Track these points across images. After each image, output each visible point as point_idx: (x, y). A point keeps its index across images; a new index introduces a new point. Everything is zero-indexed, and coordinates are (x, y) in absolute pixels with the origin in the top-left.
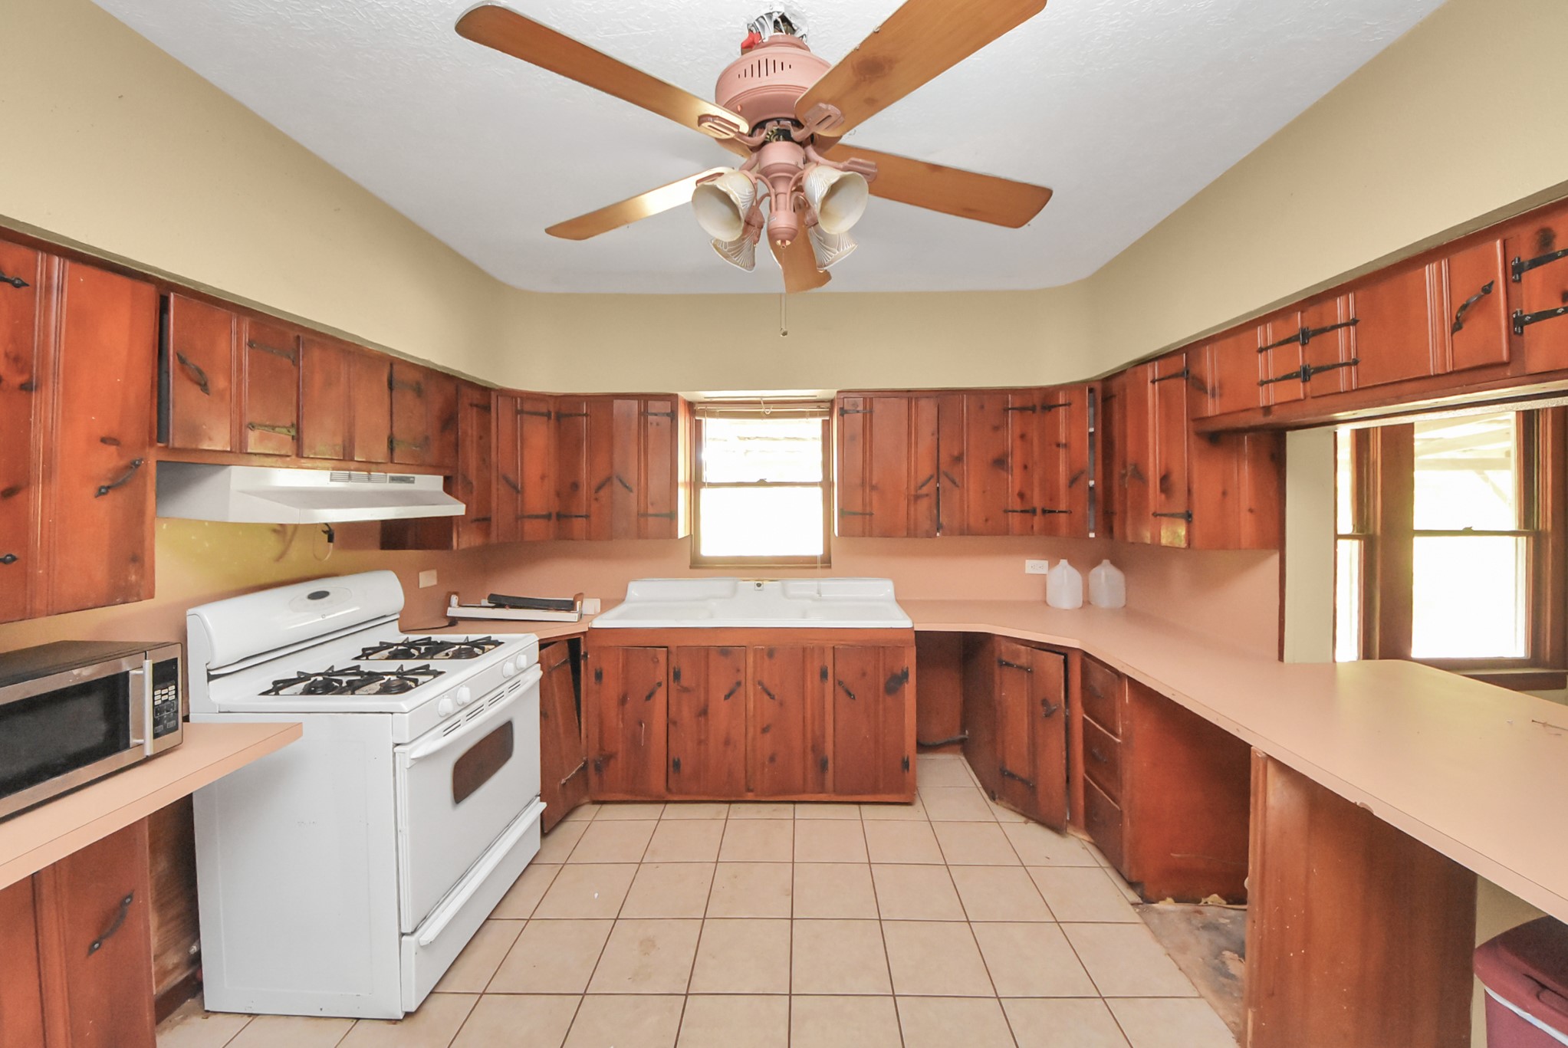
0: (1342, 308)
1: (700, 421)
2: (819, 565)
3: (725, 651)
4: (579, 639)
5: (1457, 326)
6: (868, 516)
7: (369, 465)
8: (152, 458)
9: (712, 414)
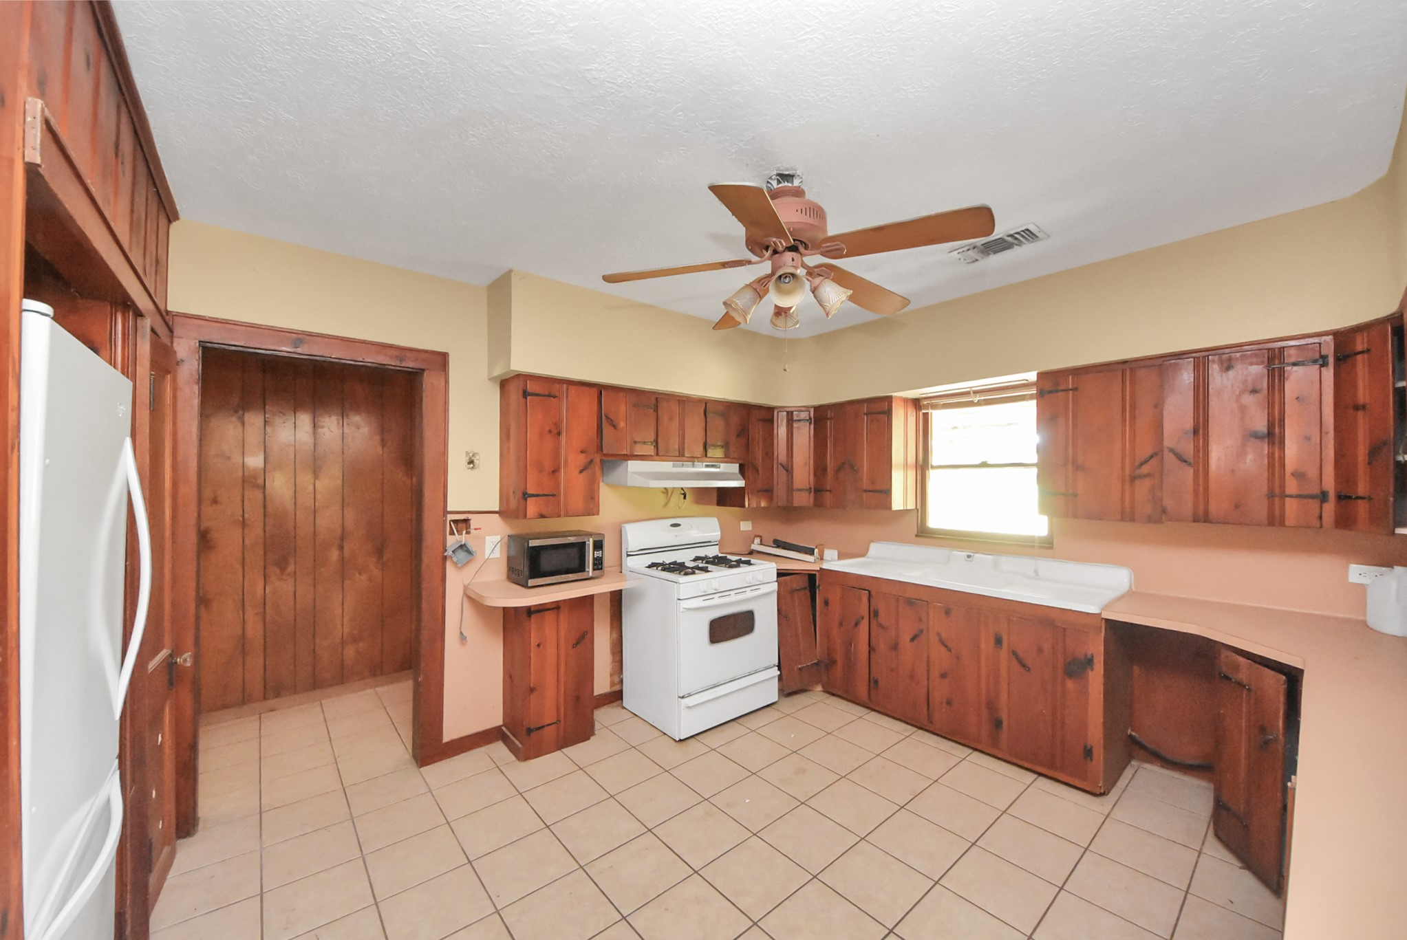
1: (928, 413)
2: (1041, 546)
3: (910, 602)
4: (815, 574)
6: (1071, 497)
7: (693, 459)
8: (597, 460)
9: (935, 407)
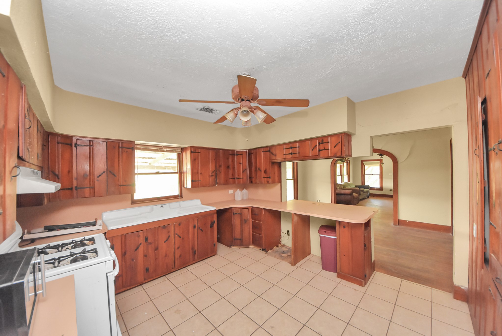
0: (297, 145)
2: (180, 197)
3: (164, 227)
5: (312, 150)
6: (199, 182)
9: (139, 149)
